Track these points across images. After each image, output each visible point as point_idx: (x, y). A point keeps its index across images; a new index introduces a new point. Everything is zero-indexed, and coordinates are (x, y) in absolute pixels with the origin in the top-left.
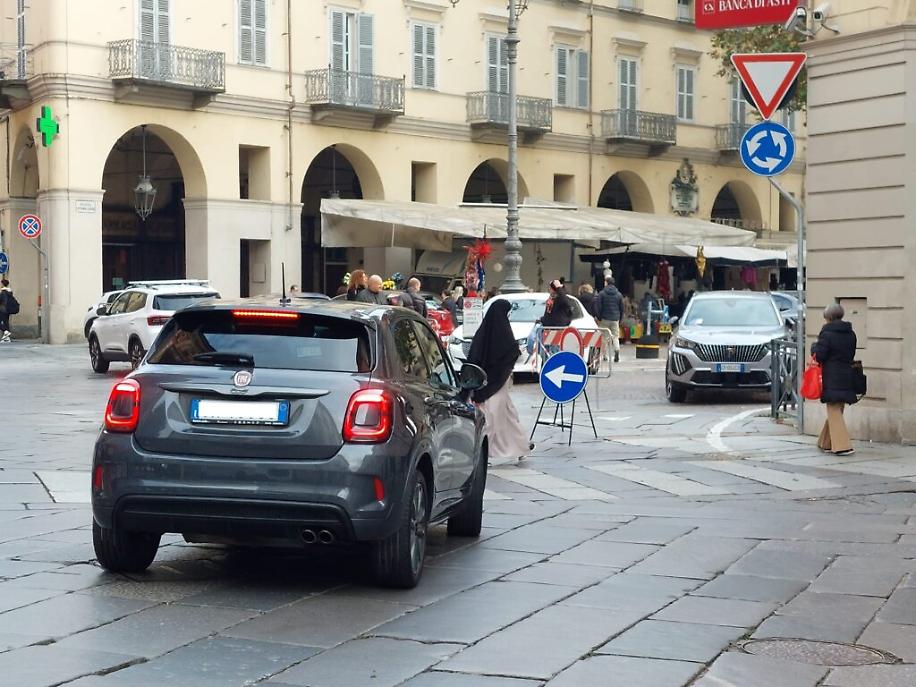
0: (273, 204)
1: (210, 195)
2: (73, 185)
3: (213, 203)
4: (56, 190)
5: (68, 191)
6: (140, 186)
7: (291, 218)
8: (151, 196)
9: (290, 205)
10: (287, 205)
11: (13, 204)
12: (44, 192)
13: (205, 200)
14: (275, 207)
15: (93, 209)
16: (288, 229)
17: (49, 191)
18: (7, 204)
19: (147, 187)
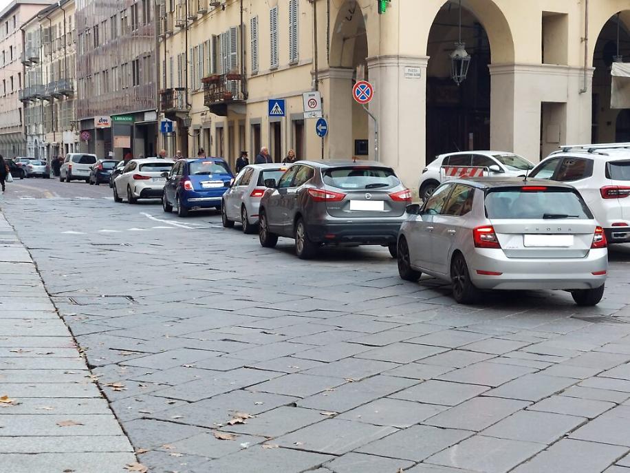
0: (569, 68)
1: (517, 60)
2: (402, 52)
3: (520, 68)
4: (387, 57)
5: (398, 57)
6: (456, 52)
7: (585, 81)
8: (466, 62)
9: (585, 69)
10: (581, 69)
11: (333, 73)
12: (375, 59)
13: (513, 65)
14: (571, 71)
15: (419, 75)
16: (582, 92)
17: (380, 58)
18: (328, 74)
19: (463, 54)
